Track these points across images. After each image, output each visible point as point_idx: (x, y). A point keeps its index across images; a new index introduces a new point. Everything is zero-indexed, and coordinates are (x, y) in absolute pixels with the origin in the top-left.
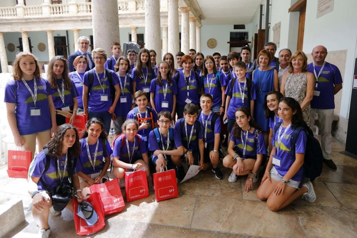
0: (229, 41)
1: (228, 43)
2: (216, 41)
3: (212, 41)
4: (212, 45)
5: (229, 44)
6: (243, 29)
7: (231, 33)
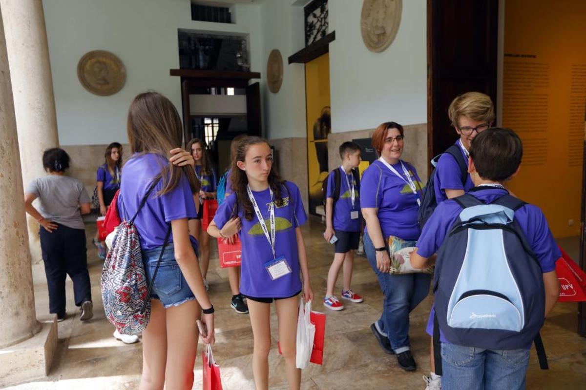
0: (177, 66)
1: (173, 73)
2: (118, 62)
3: (100, 63)
4: (105, 82)
5: (178, 79)
6: (222, 21)
7: (184, 37)
